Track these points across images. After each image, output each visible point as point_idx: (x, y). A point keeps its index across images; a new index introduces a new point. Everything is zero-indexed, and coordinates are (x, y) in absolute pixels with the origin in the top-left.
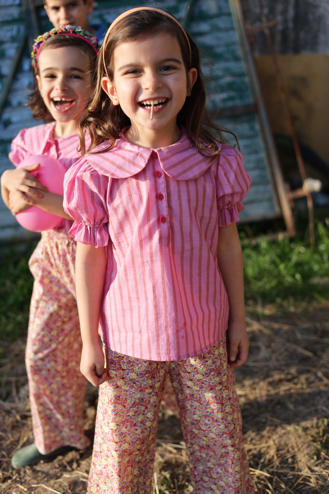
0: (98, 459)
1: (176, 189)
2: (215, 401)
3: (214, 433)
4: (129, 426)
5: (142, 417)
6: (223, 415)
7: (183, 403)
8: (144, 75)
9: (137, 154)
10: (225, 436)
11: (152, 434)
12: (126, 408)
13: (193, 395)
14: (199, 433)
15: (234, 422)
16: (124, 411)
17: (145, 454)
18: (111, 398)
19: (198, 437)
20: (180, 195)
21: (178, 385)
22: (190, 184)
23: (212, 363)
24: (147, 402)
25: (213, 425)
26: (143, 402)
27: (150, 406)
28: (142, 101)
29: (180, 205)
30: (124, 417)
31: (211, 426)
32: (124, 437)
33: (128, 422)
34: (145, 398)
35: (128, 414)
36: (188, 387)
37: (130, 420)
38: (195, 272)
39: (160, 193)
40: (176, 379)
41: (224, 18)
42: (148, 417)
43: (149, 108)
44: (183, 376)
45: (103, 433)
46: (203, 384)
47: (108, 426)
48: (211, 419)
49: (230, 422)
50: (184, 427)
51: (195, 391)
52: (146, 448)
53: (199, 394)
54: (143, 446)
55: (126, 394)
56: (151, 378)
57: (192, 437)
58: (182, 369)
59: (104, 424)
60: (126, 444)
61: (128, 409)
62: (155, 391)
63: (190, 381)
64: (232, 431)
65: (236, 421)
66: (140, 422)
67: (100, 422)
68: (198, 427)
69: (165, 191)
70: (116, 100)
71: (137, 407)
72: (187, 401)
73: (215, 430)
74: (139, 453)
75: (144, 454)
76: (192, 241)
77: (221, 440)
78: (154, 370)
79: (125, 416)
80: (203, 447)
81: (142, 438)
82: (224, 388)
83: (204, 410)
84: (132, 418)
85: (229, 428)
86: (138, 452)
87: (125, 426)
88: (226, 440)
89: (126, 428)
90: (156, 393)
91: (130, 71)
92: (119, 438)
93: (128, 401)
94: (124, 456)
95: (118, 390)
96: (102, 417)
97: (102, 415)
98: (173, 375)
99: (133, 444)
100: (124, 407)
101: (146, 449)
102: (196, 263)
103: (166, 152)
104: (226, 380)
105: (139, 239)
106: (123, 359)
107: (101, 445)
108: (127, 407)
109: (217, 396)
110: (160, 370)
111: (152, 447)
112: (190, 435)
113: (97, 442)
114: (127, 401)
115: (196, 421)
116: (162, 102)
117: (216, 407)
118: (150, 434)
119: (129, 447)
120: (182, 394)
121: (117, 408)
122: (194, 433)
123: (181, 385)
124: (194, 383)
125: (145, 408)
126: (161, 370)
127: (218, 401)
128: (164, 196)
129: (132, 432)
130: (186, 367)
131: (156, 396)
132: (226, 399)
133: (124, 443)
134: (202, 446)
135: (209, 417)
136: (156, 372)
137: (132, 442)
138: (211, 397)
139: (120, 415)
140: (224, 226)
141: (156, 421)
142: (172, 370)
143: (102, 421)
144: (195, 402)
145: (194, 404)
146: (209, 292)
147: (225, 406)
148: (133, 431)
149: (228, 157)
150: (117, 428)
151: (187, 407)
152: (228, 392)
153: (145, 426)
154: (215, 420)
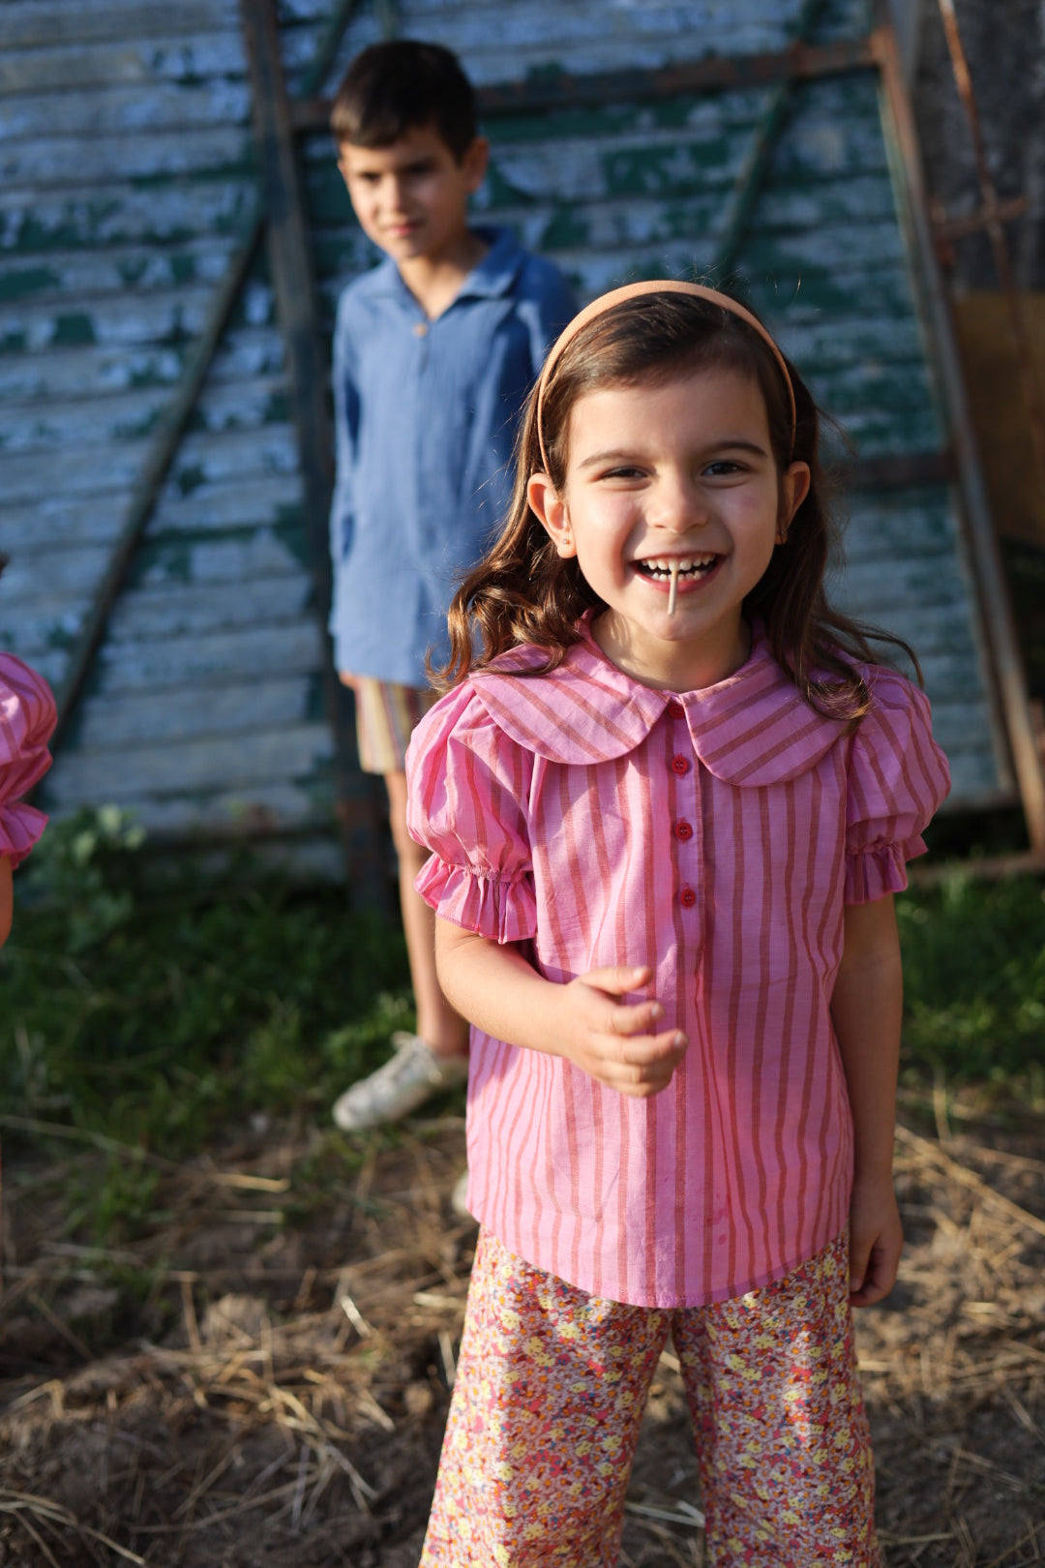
0: (440, 1560)
1: (731, 809)
2: (807, 1415)
3: (795, 1512)
4: (548, 1471)
5: (586, 1446)
6: (826, 1456)
7: (707, 1414)
8: (654, 484)
9: (625, 702)
10: (827, 1516)
11: (615, 1500)
12: (542, 1417)
13: (740, 1396)
14: (749, 1506)
15: (858, 1478)
16: (536, 1428)
17: (586, 1552)
18: (501, 1389)
19: (745, 1516)
20: (741, 827)
21: (698, 1361)
22: (771, 796)
23: (807, 1306)
24: (605, 1406)
25: (795, 1487)
26: (592, 1405)
27: (614, 1419)
28: (645, 559)
29: (740, 856)
30: (534, 1445)
31: (786, 1488)
32: (531, 1504)
33: (544, 1461)
34: (599, 1396)
35: (545, 1437)
36: (728, 1372)
37: (551, 1453)
38: (772, 1046)
39: (684, 818)
40: (693, 1342)
41: (866, 184)
42: (605, 1448)
43: (663, 577)
44: (714, 1338)
45: (462, 1486)
46: (774, 1364)
47: (482, 1468)
48: (790, 1469)
49: (846, 1478)
50: (707, 1483)
51: (748, 1383)
52: (592, 1536)
53: (761, 1393)
54: (585, 1532)
55: (545, 1380)
56: (622, 1340)
57: (727, 1516)
58: (713, 1318)
59: (471, 1461)
60: (536, 1523)
61: (548, 1421)
62: (630, 1377)
63: (734, 1356)
64: (851, 1502)
65: (863, 1474)
66: (580, 1459)
67: (457, 1455)
68: (747, 1489)
69: (698, 817)
70: (568, 542)
71: (573, 1416)
72: (721, 1413)
73: (800, 1501)
74: (571, 1551)
75: (582, 1552)
76: (768, 962)
77: (816, 1531)
78: (631, 1318)
79: (537, 1442)
80: (757, 1548)
81: (582, 1509)
82: (833, 1379)
83: (770, 1441)
84: (557, 1449)
85: (840, 1495)
86: (569, 1548)
87: (536, 1472)
88: (831, 1528)
89: (539, 1477)
90: (633, 1382)
91: (614, 471)
92: (517, 1507)
93: (551, 1399)
94: (527, 1558)
95: (524, 1366)
96: (466, 1441)
97: (463, 1433)
98: (684, 1331)
99: (555, 1526)
100: (538, 1414)
101: (592, 1541)
102: (774, 1023)
103: (709, 705)
104: (842, 1355)
105: (618, 952)
106: (544, 1281)
107: (454, 1522)
108: (543, 1415)
109: (814, 1400)
110: (647, 1318)
111: (609, 1534)
112: (721, 1507)
113: (442, 1511)
114: (546, 1398)
115: (742, 1472)
116: (702, 564)
117: (808, 1433)
118: (609, 1499)
119: (544, 1535)
120: (706, 1386)
121: (516, 1419)
122: (734, 1503)
123: (705, 1362)
124: (748, 1360)
125: (597, 1423)
126: (650, 1316)
127: (815, 1417)
128: (695, 829)
129: (556, 1490)
130: (725, 1314)
131: (631, 1391)
132: (838, 1409)
133: (532, 1522)
134: (754, 1546)
135: (785, 1462)
136: (636, 1324)
137: (554, 1519)
138: (795, 1401)
139: (525, 1440)
140: (863, 902)
141: (628, 1464)
142: (683, 1317)
143: (463, 1452)
144: (746, 1416)
145: (741, 1421)
146: (808, 1107)
147: (833, 1430)
148: (558, 1485)
149: (887, 712)
150: (514, 1478)
151: (720, 1428)
152: (847, 1389)
153: (595, 1474)
154: (802, 1471)
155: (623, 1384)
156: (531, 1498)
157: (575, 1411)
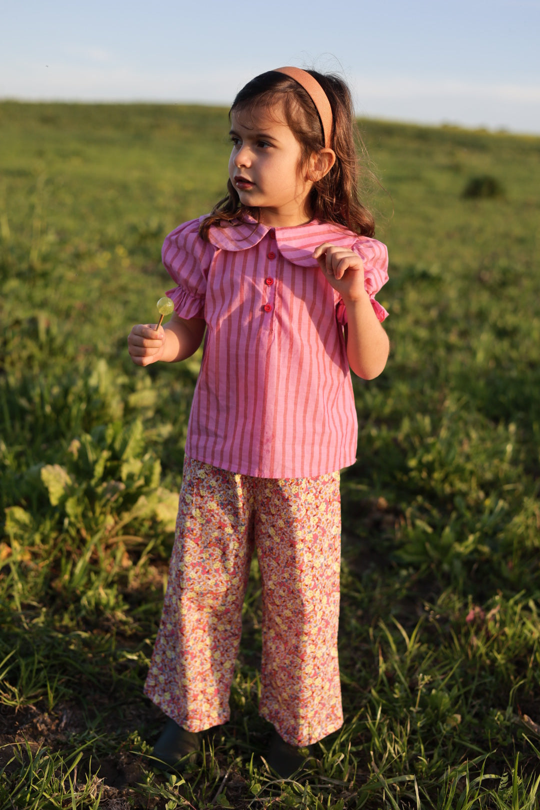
3: (290, 610)
4: (200, 571)
5: (218, 563)
12: (199, 546)
14: (273, 610)
16: (197, 551)
22: (308, 272)
24: (226, 546)
26: (220, 544)
27: (229, 553)
32: (192, 584)
35: (200, 556)
39: (270, 276)
44: (264, 521)
49: (309, 600)
63: (272, 528)
68: (271, 600)
72: (265, 559)
79: (197, 558)
87: (195, 570)
89: (196, 573)
106: (202, 482)
124: (276, 531)
128: (275, 281)
132: (307, 565)
139: (191, 555)
147: (304, 575)
151: (264, 568)
155: (233, 537)
156: (192, 581)
157: (214, 545)
